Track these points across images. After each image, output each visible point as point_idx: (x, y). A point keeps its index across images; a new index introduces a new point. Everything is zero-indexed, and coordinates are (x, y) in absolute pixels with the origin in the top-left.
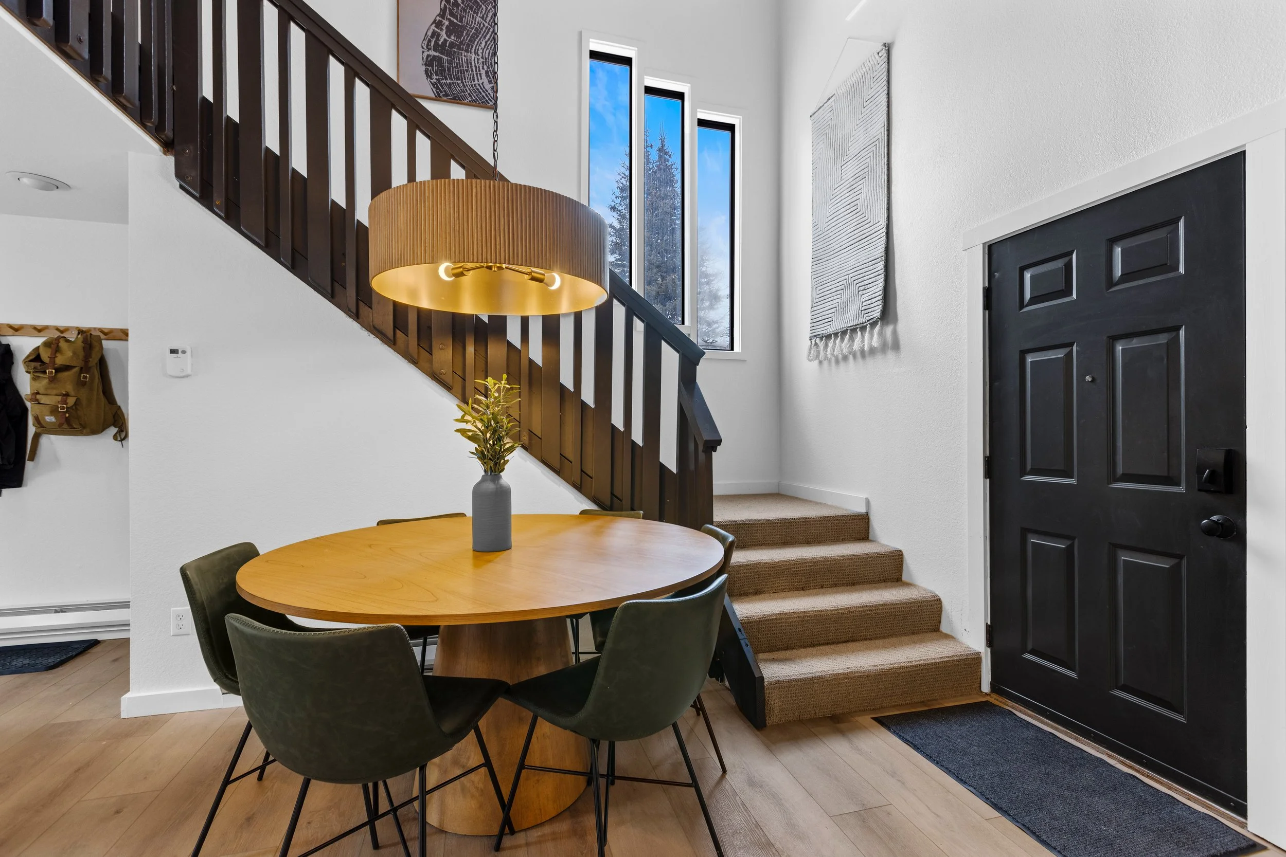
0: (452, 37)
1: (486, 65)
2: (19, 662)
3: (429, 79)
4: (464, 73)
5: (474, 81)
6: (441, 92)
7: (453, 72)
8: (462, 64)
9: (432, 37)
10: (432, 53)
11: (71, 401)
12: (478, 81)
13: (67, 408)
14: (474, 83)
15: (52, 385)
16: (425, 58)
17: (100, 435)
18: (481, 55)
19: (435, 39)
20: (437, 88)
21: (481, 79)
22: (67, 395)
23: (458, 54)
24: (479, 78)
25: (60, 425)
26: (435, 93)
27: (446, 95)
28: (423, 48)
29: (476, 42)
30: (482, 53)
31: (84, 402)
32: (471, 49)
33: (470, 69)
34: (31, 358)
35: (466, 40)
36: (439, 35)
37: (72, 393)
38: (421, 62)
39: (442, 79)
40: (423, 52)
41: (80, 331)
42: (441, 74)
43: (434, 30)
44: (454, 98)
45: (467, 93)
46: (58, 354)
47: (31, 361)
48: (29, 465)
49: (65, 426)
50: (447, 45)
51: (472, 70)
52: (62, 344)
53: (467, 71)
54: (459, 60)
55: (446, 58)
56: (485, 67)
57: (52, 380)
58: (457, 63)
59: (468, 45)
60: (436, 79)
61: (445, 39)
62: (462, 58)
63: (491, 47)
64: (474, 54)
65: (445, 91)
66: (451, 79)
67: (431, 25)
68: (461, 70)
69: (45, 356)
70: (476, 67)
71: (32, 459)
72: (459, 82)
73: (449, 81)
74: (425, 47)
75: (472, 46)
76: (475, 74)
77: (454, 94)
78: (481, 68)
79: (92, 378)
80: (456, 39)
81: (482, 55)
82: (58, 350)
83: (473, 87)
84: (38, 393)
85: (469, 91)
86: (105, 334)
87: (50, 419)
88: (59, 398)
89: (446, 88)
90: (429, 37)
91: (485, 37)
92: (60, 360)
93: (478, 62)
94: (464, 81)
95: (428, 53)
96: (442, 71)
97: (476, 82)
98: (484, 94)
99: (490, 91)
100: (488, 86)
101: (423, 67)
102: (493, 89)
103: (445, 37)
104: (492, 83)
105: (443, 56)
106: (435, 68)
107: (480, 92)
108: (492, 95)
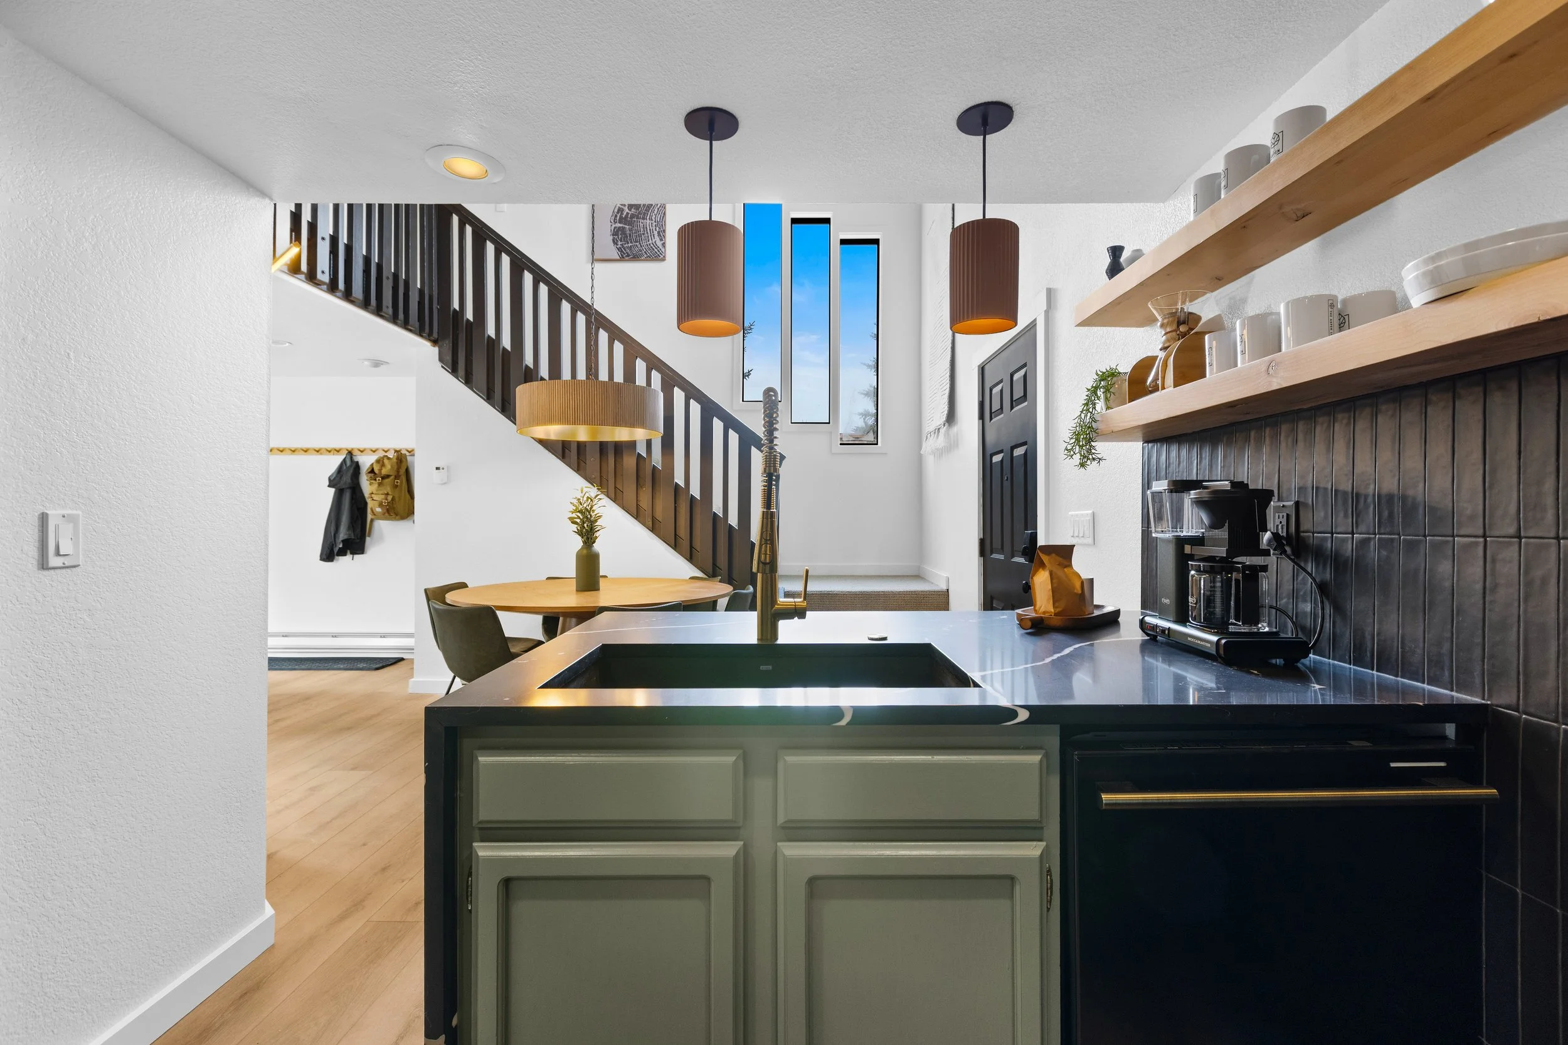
0: (633, 210)
1: (658, 227)
2: (361, 665)
3: (616, 247)
5: (649, 241)
6: (624, 254)
7: (633, 237)
8: (640, 229)
9: (618, 213)
10: (618, 225)
11: (390, 498)
13: (388, 503)
14: (649, 243)
15: (380, 488)
17: (405, 520)
18: (654, 220)
19: (620, 214)
20: (622, 251)
22: (387, 494)
23: (637, 223)
24: (653, 238)
25: (384, 514)
26: (621, 256)
27: (628, 256)
28: (611, 222)
29: (651, 210)
30: (655, 218)
31: (397, 499)
32: (647, 216)
34: (369, 470)
35: (643, 210)
36: (623, 210)
37: (390, 493)
38: (610, 233)
39: (626, 246)
40: (611, 225)
41: (396, 451)
42: (624, 240)
43: (618, 207)
44: (634, 257)
45: (643, 252)
46: (383, 468)
47: (369, 473)
48: (368, 539)
49: (387, 514)
50: (629, 217)
51: (647, 233)
52: (386, 461)
53: (644, 234)
54: (638, 227)
55: (628, 227)
57: (380, 484)
58: (636, 229)
59: (645, 213)
60: (621, 246)
62: (640, 225)
64: (648, 221)
65: (628, 254)
66: (631, 243)
68: (639, 234)
69: (376, 470)
70: (650, 229)
71: (369, 536)
72: (638, 244)
73: (630, 246)
74: (613, 221)
75: (648, 214)
76: (650, 236)
77: (634, 254)
78: (654, 230)
79: (401, 483)
80: (635, 211)
82: (383, 465)
83: (648, 246)
84: (372, 493)
85: (645, 250)
86: (409, 452)
87: (379, 510)
88: (383, 496)
89: (628, 251)
90: (615, 213)
91: (657, 206)
92: (384, 472)
93: (652, 226)
96: (625, 238)
97: (651, 241)
98: (656, 250)
99: (661, 247)
100: (659, 243)
101: (612, 237)
102: (664, 245)
103: (627, 210)
104: (662, 240)
105: (626, 226)
106: (620, 236)
107: (653, 249)
108: (663, 250)
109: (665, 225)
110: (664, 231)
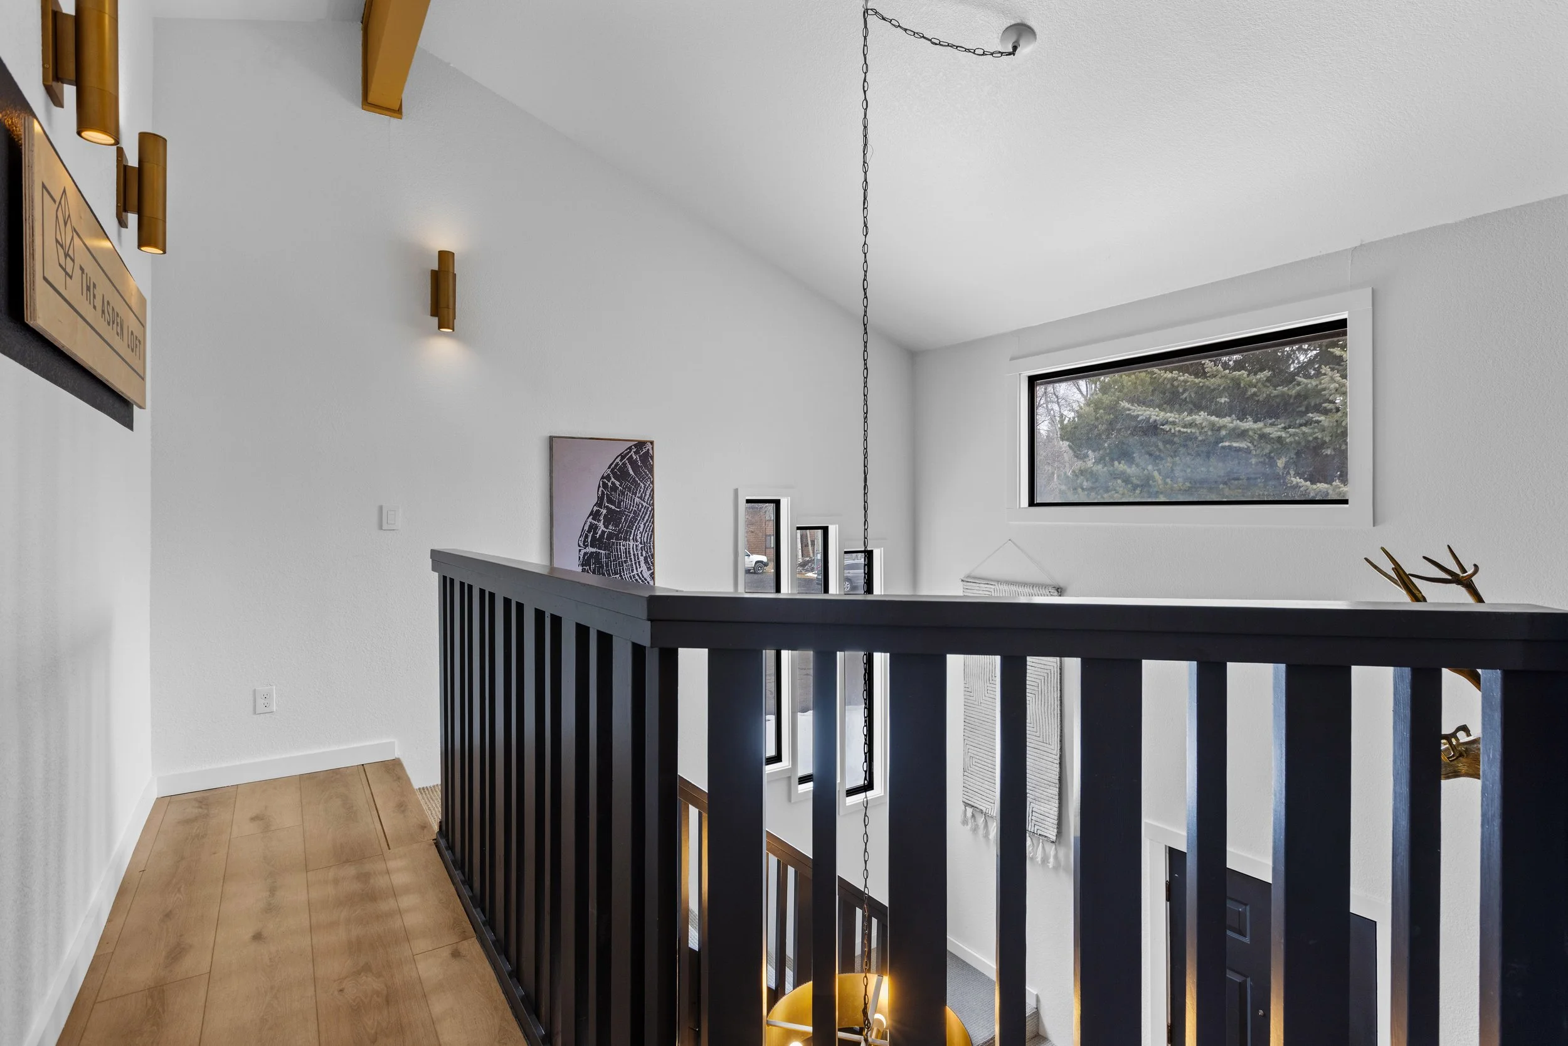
0: (610, 527)
1: (645, 550)
4: (623, 565)
5: (633, 572)
7: (611, 567)
8: (621, 555)
9: (589, 531)
10: (590, 550)
12: (637, 571)
16: (582, 557)
18: (639, 540)
19: (592, 533)
21: (640, 567)
23: (616, 546)
24: (638, 567)
28: (579, 546)
29: (634, 526)
30: (641, 538)
32: (630, 536)
33: (628, 559)
35: (625, 527)
36: (596, 528)
38: (577, 562)
40: (580, 551)
42: (599, 571)
43: (591, 523)
50: (605, 537)
51: (631, 559)
53: (626, 562)
54: (617, 552)
55: (603, 552)
56: (644, 553)
58: (615, 555)
59: (627, 532)
62: (620, 549)
63: (650, 530)
64: (632, 541)
66: (609, 575)
67: (588, 518)
68: (619, 562)
70: (634, 554)
72: (618, 576)
74: (581, 544)
75: (631, 533)
76: (634, 564)
78: (640, 555)
80: (614, 528)
81: (641, 540)
83: (631, 579)
90: (586, 533)
91: (644, 520)
93: (637, 549)
94: (622, 574)
95: (585, 551)
96: (600, 569)
97: (635, 572)
99: (648, 579)
100: (647, 574)
101: (581, 568)
102: (652, 575)
103: (602, 528)
104: (651, 570)
105: (601, 551)
106: (592, 567)
107: (639, 583)
108: (651, 583)
109: (654, 548)
110: (653, 556)
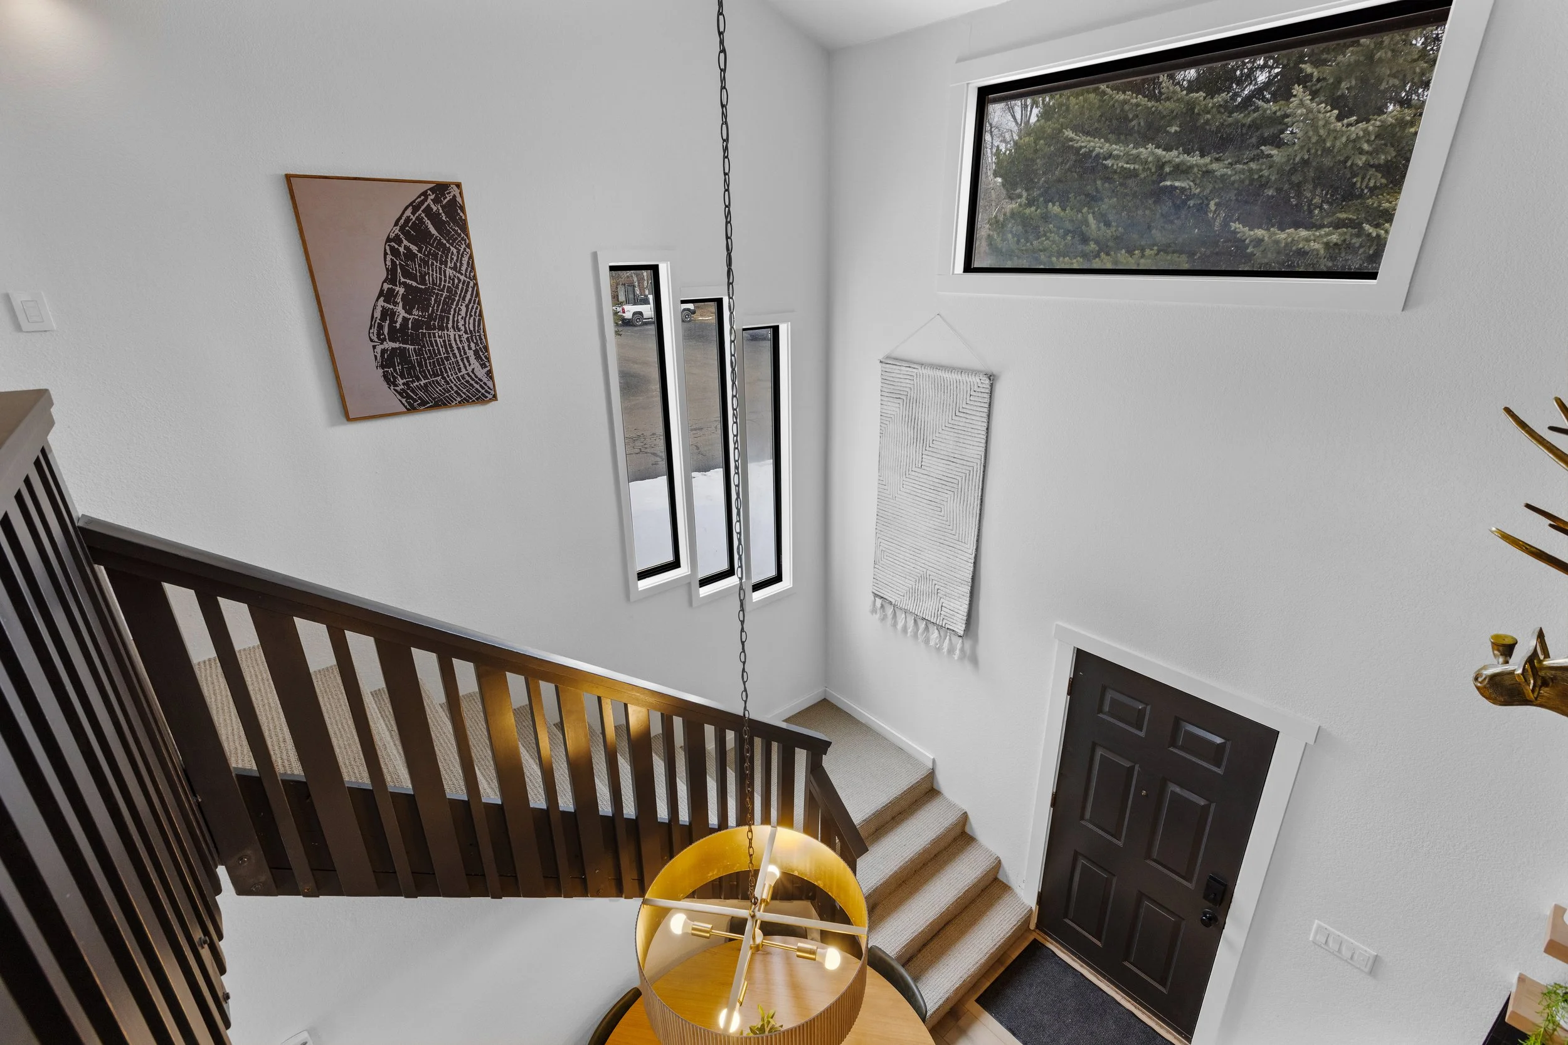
0: (415, 312)
1: (473, 341)
3: (392, 387)
4: (444, 364)
5: (460, 372)
6: (415, 401)
7: (426, 367)
8: (438, 349)
9: (383, 319)
10: (389, 345)
12: (466, 370)
14: (462, 374)
16: (379, 356)
18: (463, 328)
19: (388, 322)
20: (408, 397)
21: (470, 365)
23: (430, 337)
24: (467, 364)
26: (406, 404)
27: (421, 402)
28: (372, 340)
29: (452, 310)
30: (464, 325)
32: (447, 323)
33: (451, 355)
35: (437, 311)
36: (393, 314)
38: (374, 364)
39: (413, 382)
40: (374, 347)
42: (409, 374)
43: (383, 307)
44: (433, 404)
45: (453, 392)
50: (410, 326)
51: (454, 355)
53: (447, 359)
54: (433, 346)
55: (411, 347)
56: (472, 345)
58: (429, 350)
59: (442, 318)
60: (404, 384)
61: (404, 318)
62: (436, 341)
63: (475, 312)
64: (452, 330)
65: (420, 398)
66: (426, 378)
67: (377, 300)
68: (438, 359)
70: (458, 348)
72: (437, 377)
73: (423, 382)
74: (375, 338)
75: (448, 318)
76: (460, 361)
77: (434, 399)
78: (466, 348)
80: (420, 314)
81: (465, 328)
83: (460, 381)
85: (455, 388)
89: (421, 394)
90: (378, 321)
91: (464, 299)
93: (461, 341)
94: (445, 375)
95: (382, 347)
96: (410, 370)
97: (464, 371)
98: (477, 386)
99: (485, 380)
100: (481, 373)
101: (380, 371)
102: (490, 374)
103: (403, 313)
104: (486, 367)
105: (407, 346)
106: (398, 367)
107: (471, 385)
108: (490, 384)
109: (485, 335)
110: (486, 348)
